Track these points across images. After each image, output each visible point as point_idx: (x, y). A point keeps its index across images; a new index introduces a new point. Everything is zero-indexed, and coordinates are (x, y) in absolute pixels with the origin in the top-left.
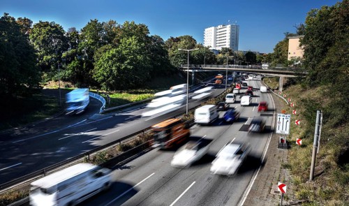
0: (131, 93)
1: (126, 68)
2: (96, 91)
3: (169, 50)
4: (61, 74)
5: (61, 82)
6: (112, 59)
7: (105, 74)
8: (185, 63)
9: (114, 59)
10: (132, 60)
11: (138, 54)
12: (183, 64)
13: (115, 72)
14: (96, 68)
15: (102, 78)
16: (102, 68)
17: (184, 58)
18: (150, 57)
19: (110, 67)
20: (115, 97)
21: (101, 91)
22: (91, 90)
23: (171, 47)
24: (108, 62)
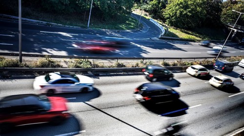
0: (182, 32)
1: (186, 14)
2: (161, 23)
3: (224, 9)
4: (145, 6)
5: (143, 11)
6: (179, 5)
7: (171, 14)
9: (181, 5)
10: (193, 10)
11: (199, 6)
12: (231, 23)
13: (178, 15)
14: (167, 8)
15: (168, 16)
16: (170, 10)
17: (233, 18)
18: (206, 10)
19: (176, 10)
20: (171, 31)
21: (164, 25)
22: (159, 22)
23: (227, 7)
24: (176, 7)
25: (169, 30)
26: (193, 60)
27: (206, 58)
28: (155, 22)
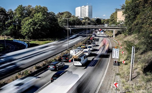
0: (40, 41)
1: (37, 28)
2: (23, 40)
3: (58, 19)
4: (5, 32)
5: (5, 36)
6: (30, 24)
7: (27, 31)
8: (66, 25)
9: (31, 24)
10: (40, 24)
11: (43, 21)
12: (65, 26)
13: (32, 31)
14: (23, 28)
15: (25, 33)
16: (25, 29)
17: (66, 22)
18: (49, 22)
19: (29, 28)
20: (32, 43)
21: (25, 40)
22: (20, 40)
23: (59, 17)
24: (28, 26)
25: (30, 42)
26: (55, 56)
27: (62, 52)
28: (17, 41)
